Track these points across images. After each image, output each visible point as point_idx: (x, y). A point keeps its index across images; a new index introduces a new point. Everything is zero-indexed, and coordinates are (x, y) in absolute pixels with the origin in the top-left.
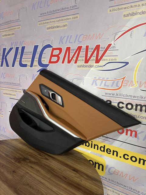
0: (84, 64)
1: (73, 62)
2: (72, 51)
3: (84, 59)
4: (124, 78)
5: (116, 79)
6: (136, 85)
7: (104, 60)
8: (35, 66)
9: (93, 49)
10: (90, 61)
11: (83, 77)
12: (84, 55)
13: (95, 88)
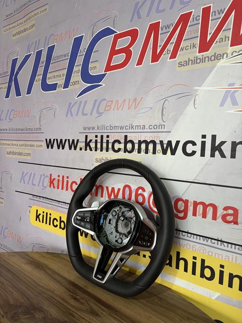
0: (198, 54)
1: (166, 56)
2: (164, 30)
3: (197, 41)
8: (75, 83)
9: (223, 13)
10: (215, 42)
11: (195, 88)
12: (198, 32)
13: (232, 111)
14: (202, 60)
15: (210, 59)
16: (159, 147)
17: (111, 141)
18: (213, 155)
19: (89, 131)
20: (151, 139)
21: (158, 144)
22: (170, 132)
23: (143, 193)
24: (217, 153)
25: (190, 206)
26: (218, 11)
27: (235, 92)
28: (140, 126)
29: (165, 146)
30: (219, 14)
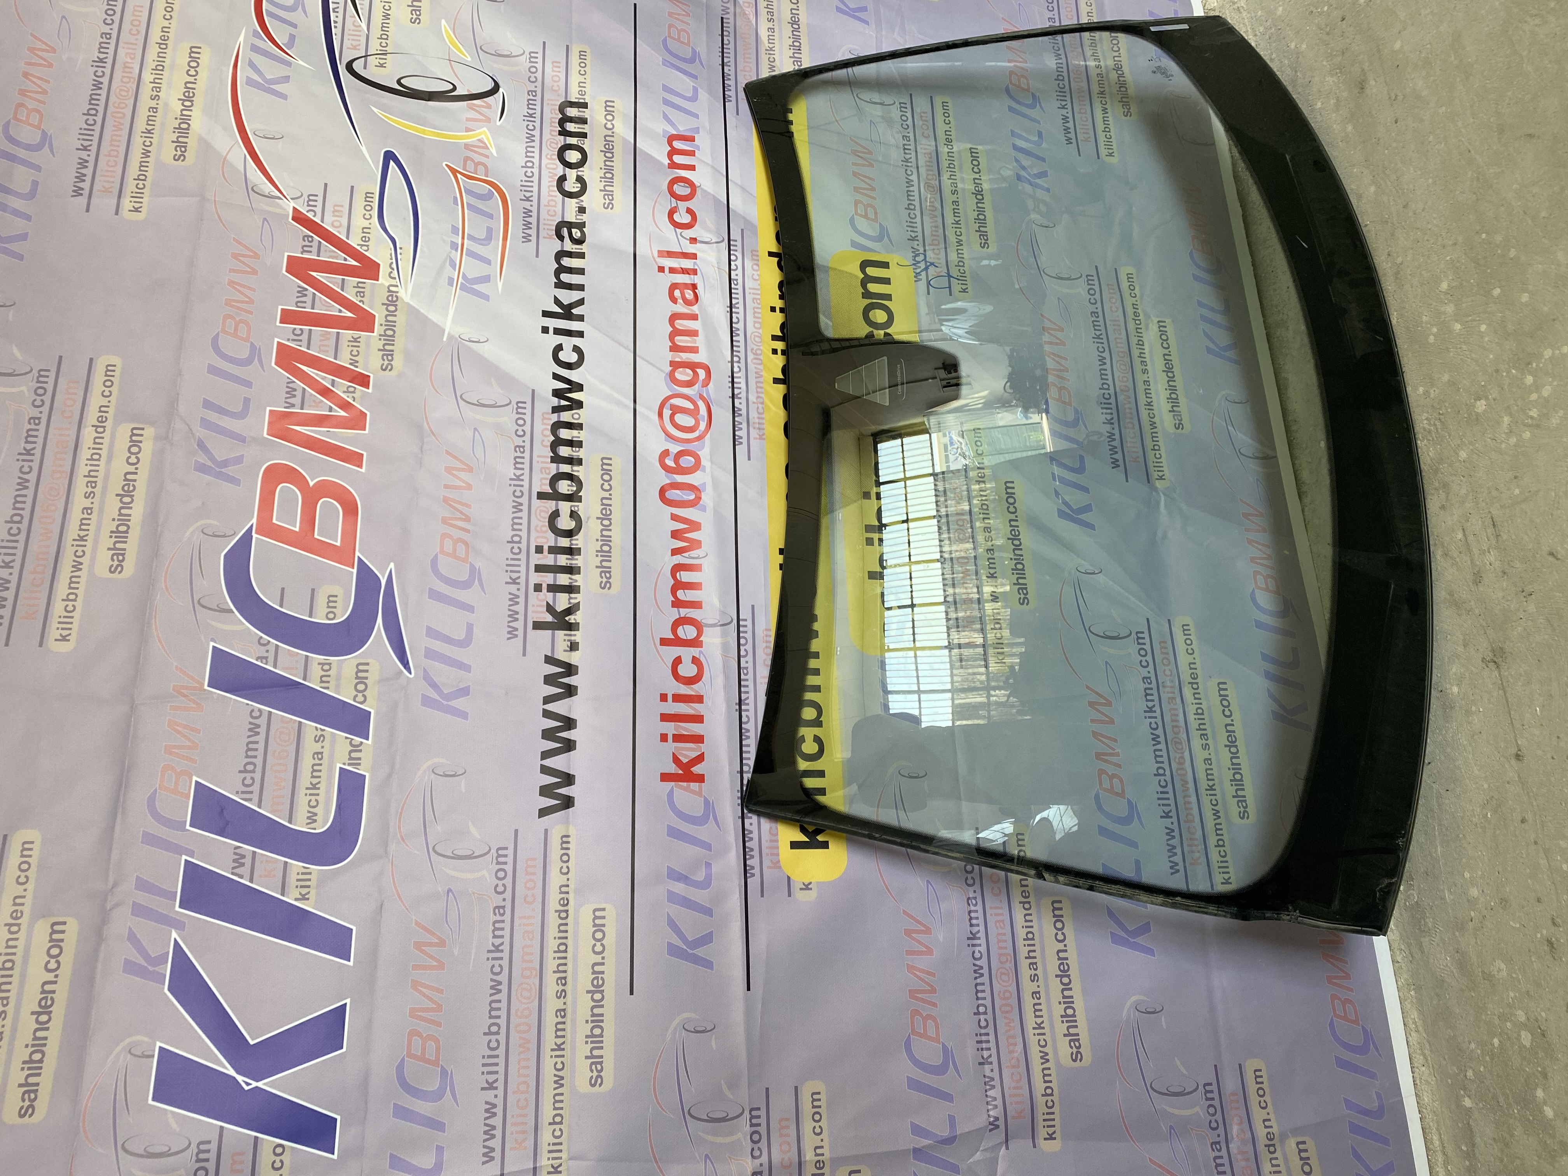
0: (375, 334)
1: (359, 398)
2: (297, 401)
3: (348, 334)
4: (454, 172)
5: (455, 198)
6: (480, 134)
7: (365, 240)
9: (307, 290)
10: (361, 304)
11: (445, 339)
12: (329, 333)
13: (500, 285)
14: (390, 325)
15: (392, 314)
16: (566, 416)
17: (549, 539)
18: (581, 318)
19: (521, 617)
20: (549, 433)
21: (559, 417)
22: (533, 391)
23: (672, 456)
24: (575, 311)
25: (681, 357)
26: (298, 297)
27: (464, 276)
28: (515, 458)
29: (564, 403)
30: (305, 295)
